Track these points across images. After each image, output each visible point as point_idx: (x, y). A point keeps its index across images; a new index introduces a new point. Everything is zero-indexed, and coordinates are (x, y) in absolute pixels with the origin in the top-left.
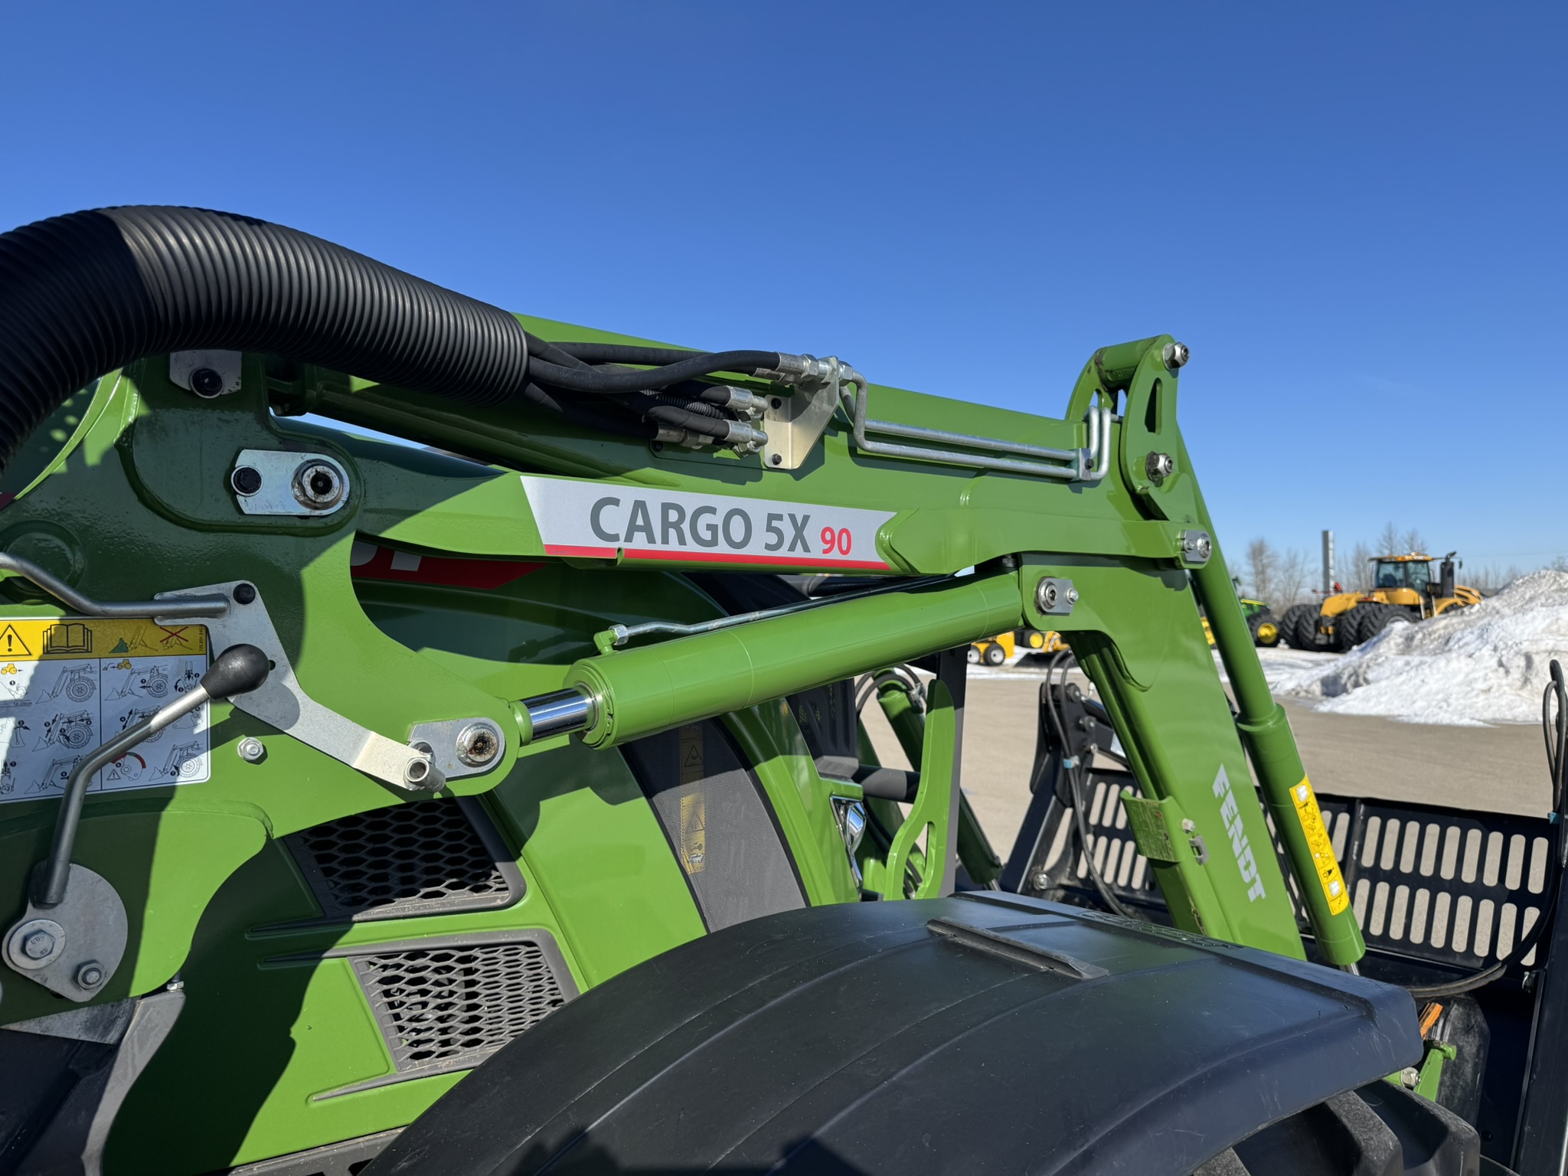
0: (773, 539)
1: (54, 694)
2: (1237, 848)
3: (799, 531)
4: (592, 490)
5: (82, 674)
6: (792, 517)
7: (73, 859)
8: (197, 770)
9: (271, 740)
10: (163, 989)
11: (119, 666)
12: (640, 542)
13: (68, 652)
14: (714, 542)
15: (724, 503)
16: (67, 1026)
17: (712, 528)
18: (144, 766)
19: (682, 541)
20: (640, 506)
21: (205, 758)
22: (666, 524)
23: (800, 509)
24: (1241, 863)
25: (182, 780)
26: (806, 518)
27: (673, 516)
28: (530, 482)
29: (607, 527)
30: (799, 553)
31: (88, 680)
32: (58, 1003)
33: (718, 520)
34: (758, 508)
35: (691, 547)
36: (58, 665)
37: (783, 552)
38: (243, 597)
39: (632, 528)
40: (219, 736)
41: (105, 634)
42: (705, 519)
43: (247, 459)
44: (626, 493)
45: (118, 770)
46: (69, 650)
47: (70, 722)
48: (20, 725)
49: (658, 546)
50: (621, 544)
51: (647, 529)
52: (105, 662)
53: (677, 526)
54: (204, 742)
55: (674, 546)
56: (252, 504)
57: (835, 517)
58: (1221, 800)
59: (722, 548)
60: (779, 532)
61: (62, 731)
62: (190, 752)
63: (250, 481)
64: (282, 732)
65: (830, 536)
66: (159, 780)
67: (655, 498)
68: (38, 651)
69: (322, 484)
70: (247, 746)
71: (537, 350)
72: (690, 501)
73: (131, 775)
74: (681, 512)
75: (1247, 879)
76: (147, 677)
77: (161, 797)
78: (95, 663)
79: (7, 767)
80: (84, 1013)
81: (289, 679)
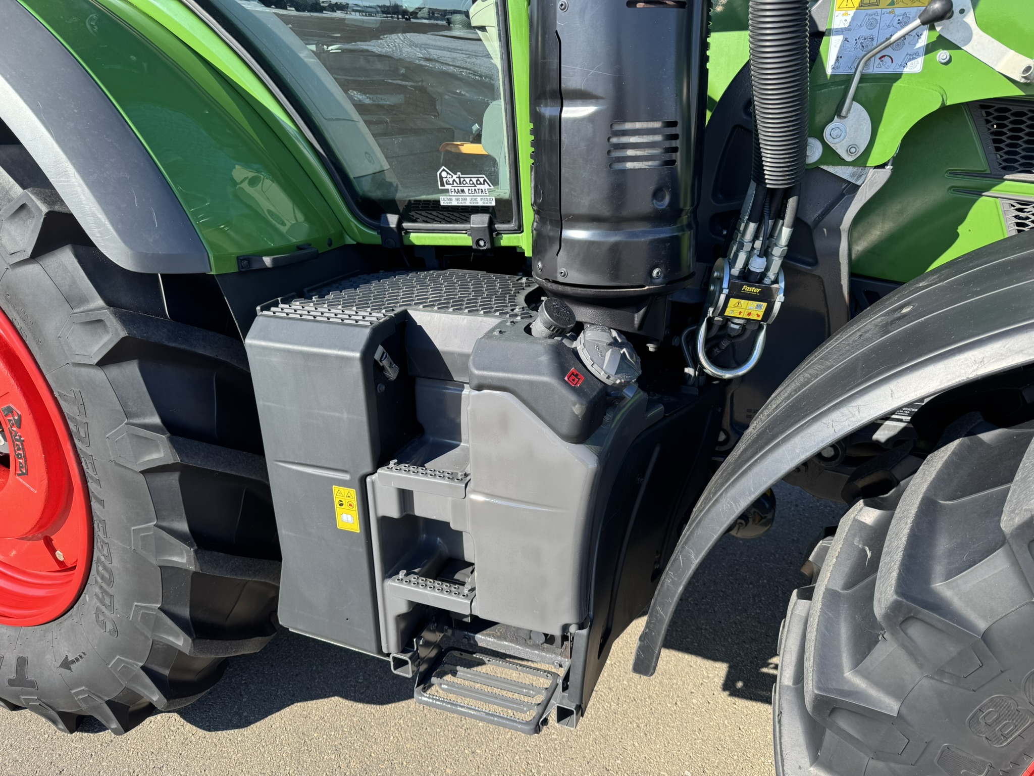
1: (861, 26)
5: (873, 16)
7: (855, 99)
8: (915, 66)
9: (954, 53)
10: (883, 166)
11: (890, 12)
13: (869, 6)
18: (892, 62)
21: (920, 60)
25: (906, 70)
31: (876, 19)
36: (864, 12)
40: (930, 49)
45: (881, 63)
47: (865, 39)
48: (846, 40)
52: (884, 10)
54: (922, 51)
61: (861, 43)
62: (913, 56)
64: (960, 48)
66: (897, 70)
68: (857, 5)
70: (942, 55)
73: (886, 66)
76: (901, 18)
77: (897, 77)
78: (879, 11)
79: (838, 58)
80: (850, 169)
81: (970, 18)
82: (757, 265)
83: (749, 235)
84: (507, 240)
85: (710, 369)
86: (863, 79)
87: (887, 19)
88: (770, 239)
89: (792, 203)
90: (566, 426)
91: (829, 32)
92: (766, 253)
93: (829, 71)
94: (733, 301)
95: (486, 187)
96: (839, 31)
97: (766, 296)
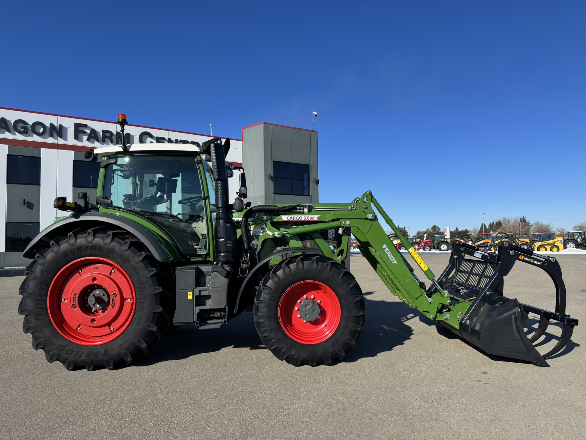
0: (305, 219)
1: (254, 230)
2: (389, 256)
3: (308, 218)
4: (287, 216)
6: (307, 217)
7: (255, 238)
8: (261, 234)
10: (260, 246)
12: (291, 220)
14: (298, 219)
15: (299, 216)
16: (255, 247)
17: (298, 218)
18: (259, 234)
19: (295, 219)
20: (291, 217)
21: (262, 233)
22: (294, 218)
23: (308, 216)
24: (390, 258)
26: (308, 217)
27: (294, 217)
28: (282, 216)
29: (288, 219)
30: (308, 220)
32: (255, 246)
33: (299, 218)
34: (303, 216)
35: (296, 220)
36: (255, 228)
37: (306, 220)
38: (264, 224)
39: (290, 219)
40: (263, 232)
41: (257, 226)
42: (297, 218)
43: (264, 216)
44: (290, 216)
45: (257, 234)
46: (255, 227)
49: (293, 220)
50: (290, 220)
51: (292, 219)
53: (295, 218)
55: (294, 220)
56: (264, 219)
57: (312, 216)
58: (384, 249)
59: (299, 220)
60: (305, 218)
61: (255, 232)
62: (261, 233)
63: (264, 218)
64: (266, 232)
65: (311, 218)
67: (292, 216)
69: (268, 217)
70: (264, 233)
71: (279, 208)
72: (296, 216)
74: (295, 217)
75: (392, 260)
77: (259, 236)
79: (253, 233)
80: (256, 247)
81: (266, 229)
82: (246, 259)
83: (244, 255)
84: (208, 259)
85: (241, 275)
86: (256, 236)
87: (257, 229)
88: (247, 256)
89: (249, 251)
90: (224, 275)
91: (251, 230)
92: (247, 258)
93: (252, 235)
94: (243, 265)
95: (204, 251)
96: (252, 230)
97: (247, 264)
